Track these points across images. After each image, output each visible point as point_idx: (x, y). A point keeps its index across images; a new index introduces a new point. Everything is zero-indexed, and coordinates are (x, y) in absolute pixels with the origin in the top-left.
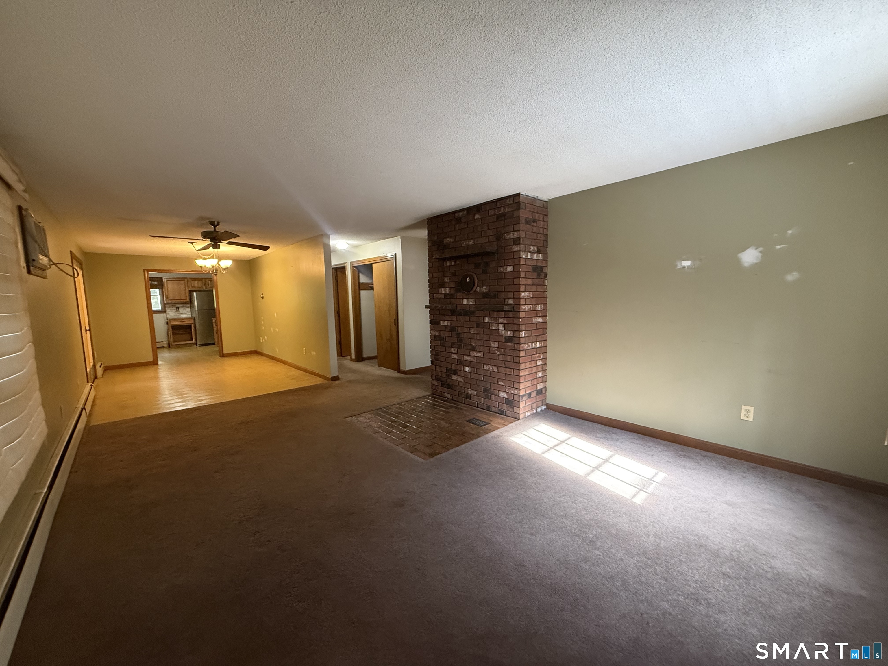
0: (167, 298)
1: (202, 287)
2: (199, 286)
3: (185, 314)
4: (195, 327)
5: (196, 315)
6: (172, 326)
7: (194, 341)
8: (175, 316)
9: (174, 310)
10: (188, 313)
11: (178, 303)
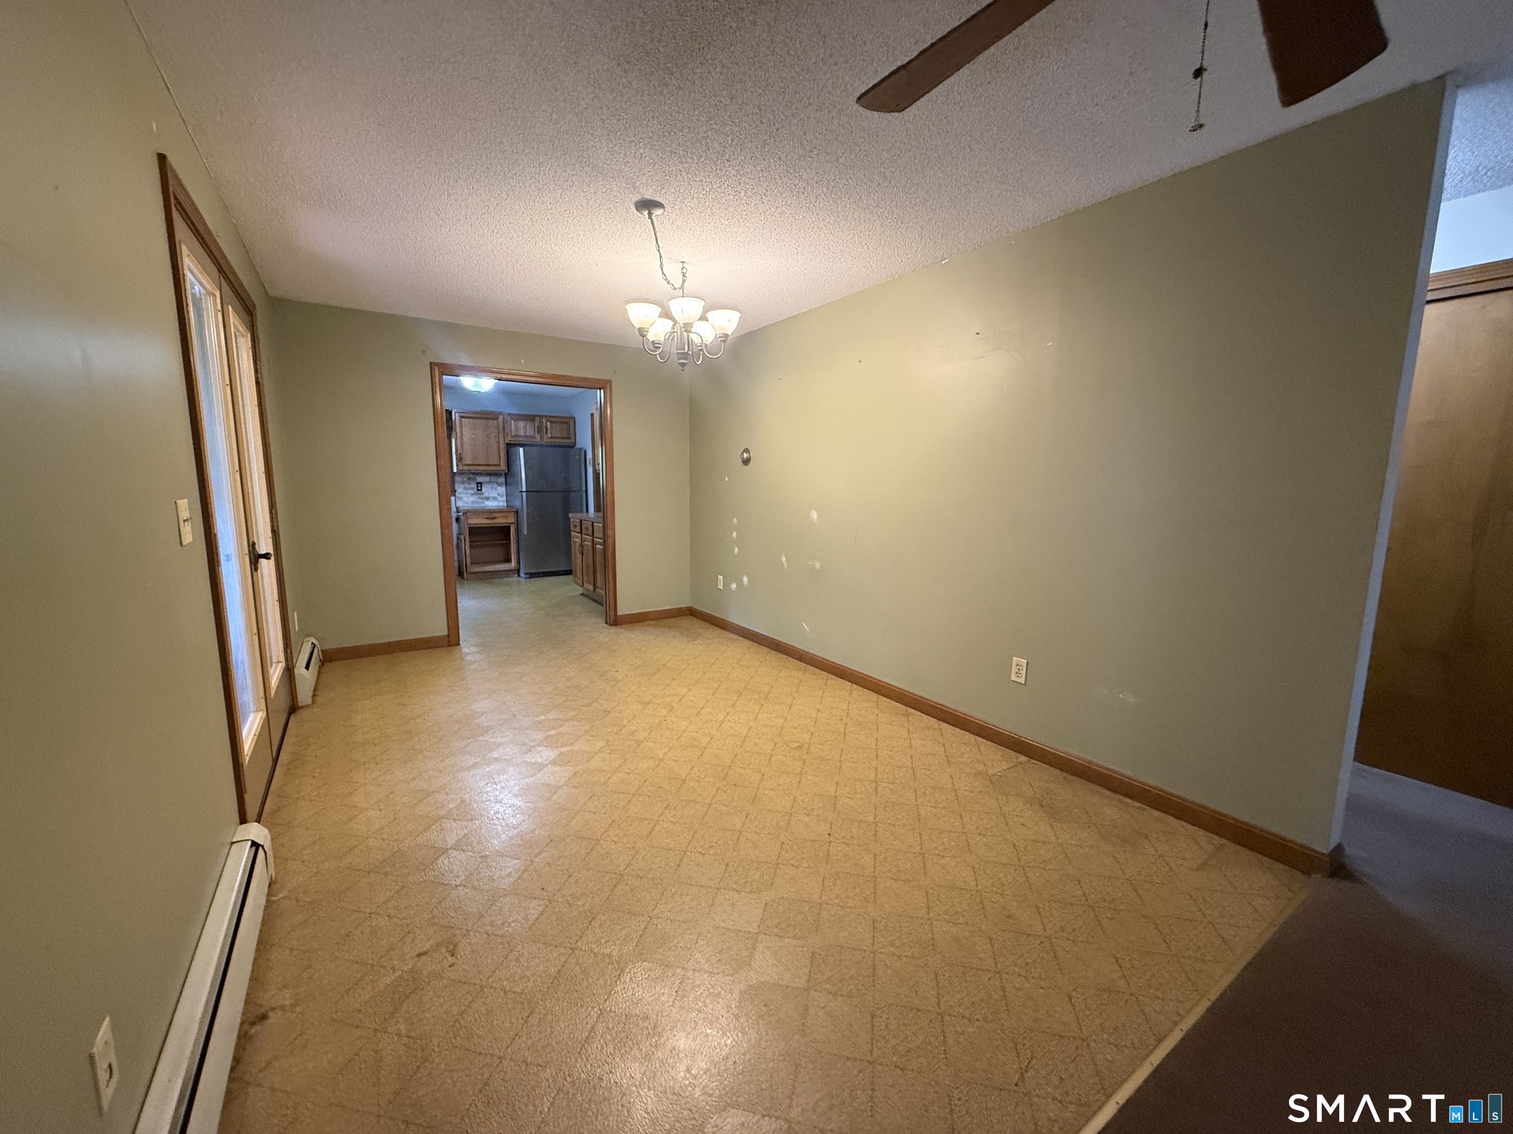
0: (460, 459)
1: (534, 437)
2: (528, 434)
3: (495, 499)
4: (518, 530)
5: (521, 502)
6: (470, 528)
7: (513, 564)
8: (473, 502)
9: (473, 489)
10: (499, 498)
11: (480, 474)
